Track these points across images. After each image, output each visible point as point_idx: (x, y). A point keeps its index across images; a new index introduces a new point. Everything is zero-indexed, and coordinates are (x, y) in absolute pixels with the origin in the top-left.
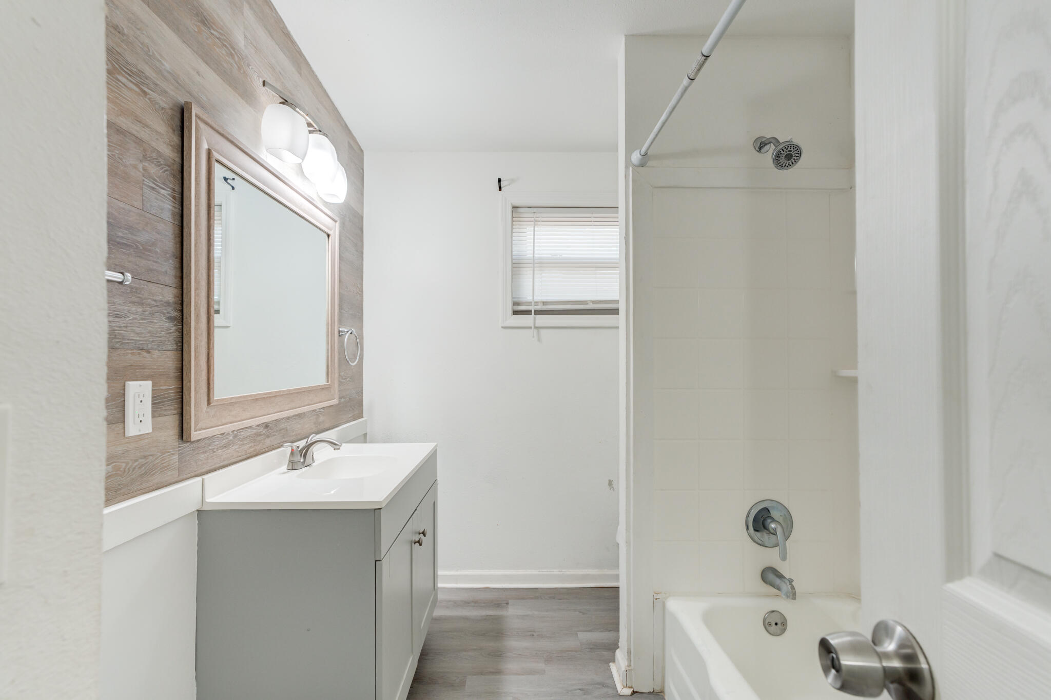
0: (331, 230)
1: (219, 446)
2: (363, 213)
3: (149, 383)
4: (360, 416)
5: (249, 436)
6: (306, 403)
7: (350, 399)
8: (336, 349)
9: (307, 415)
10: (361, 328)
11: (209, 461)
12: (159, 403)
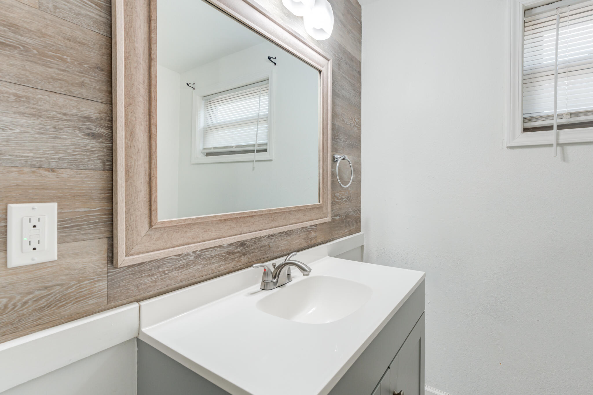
0: (323, 67)
1: (173, 267)
2: (361, 59)
3: (55, 205)
4: (358, 230)
5: (219, 255)
6: (293, 222)
7: (345, 216)
8: (329, 173)
9: (296, 232)
10: (359, 156)
11: (157, 284)
12: (73, 226)
